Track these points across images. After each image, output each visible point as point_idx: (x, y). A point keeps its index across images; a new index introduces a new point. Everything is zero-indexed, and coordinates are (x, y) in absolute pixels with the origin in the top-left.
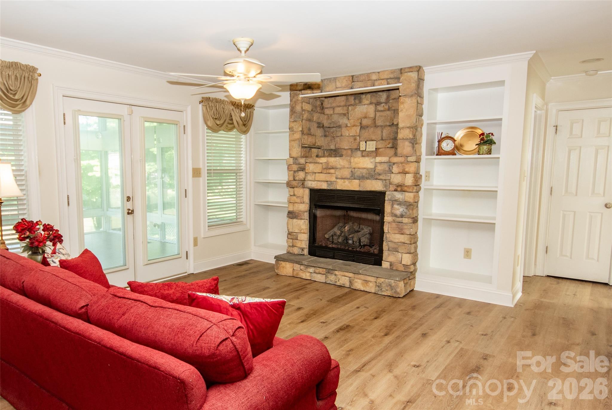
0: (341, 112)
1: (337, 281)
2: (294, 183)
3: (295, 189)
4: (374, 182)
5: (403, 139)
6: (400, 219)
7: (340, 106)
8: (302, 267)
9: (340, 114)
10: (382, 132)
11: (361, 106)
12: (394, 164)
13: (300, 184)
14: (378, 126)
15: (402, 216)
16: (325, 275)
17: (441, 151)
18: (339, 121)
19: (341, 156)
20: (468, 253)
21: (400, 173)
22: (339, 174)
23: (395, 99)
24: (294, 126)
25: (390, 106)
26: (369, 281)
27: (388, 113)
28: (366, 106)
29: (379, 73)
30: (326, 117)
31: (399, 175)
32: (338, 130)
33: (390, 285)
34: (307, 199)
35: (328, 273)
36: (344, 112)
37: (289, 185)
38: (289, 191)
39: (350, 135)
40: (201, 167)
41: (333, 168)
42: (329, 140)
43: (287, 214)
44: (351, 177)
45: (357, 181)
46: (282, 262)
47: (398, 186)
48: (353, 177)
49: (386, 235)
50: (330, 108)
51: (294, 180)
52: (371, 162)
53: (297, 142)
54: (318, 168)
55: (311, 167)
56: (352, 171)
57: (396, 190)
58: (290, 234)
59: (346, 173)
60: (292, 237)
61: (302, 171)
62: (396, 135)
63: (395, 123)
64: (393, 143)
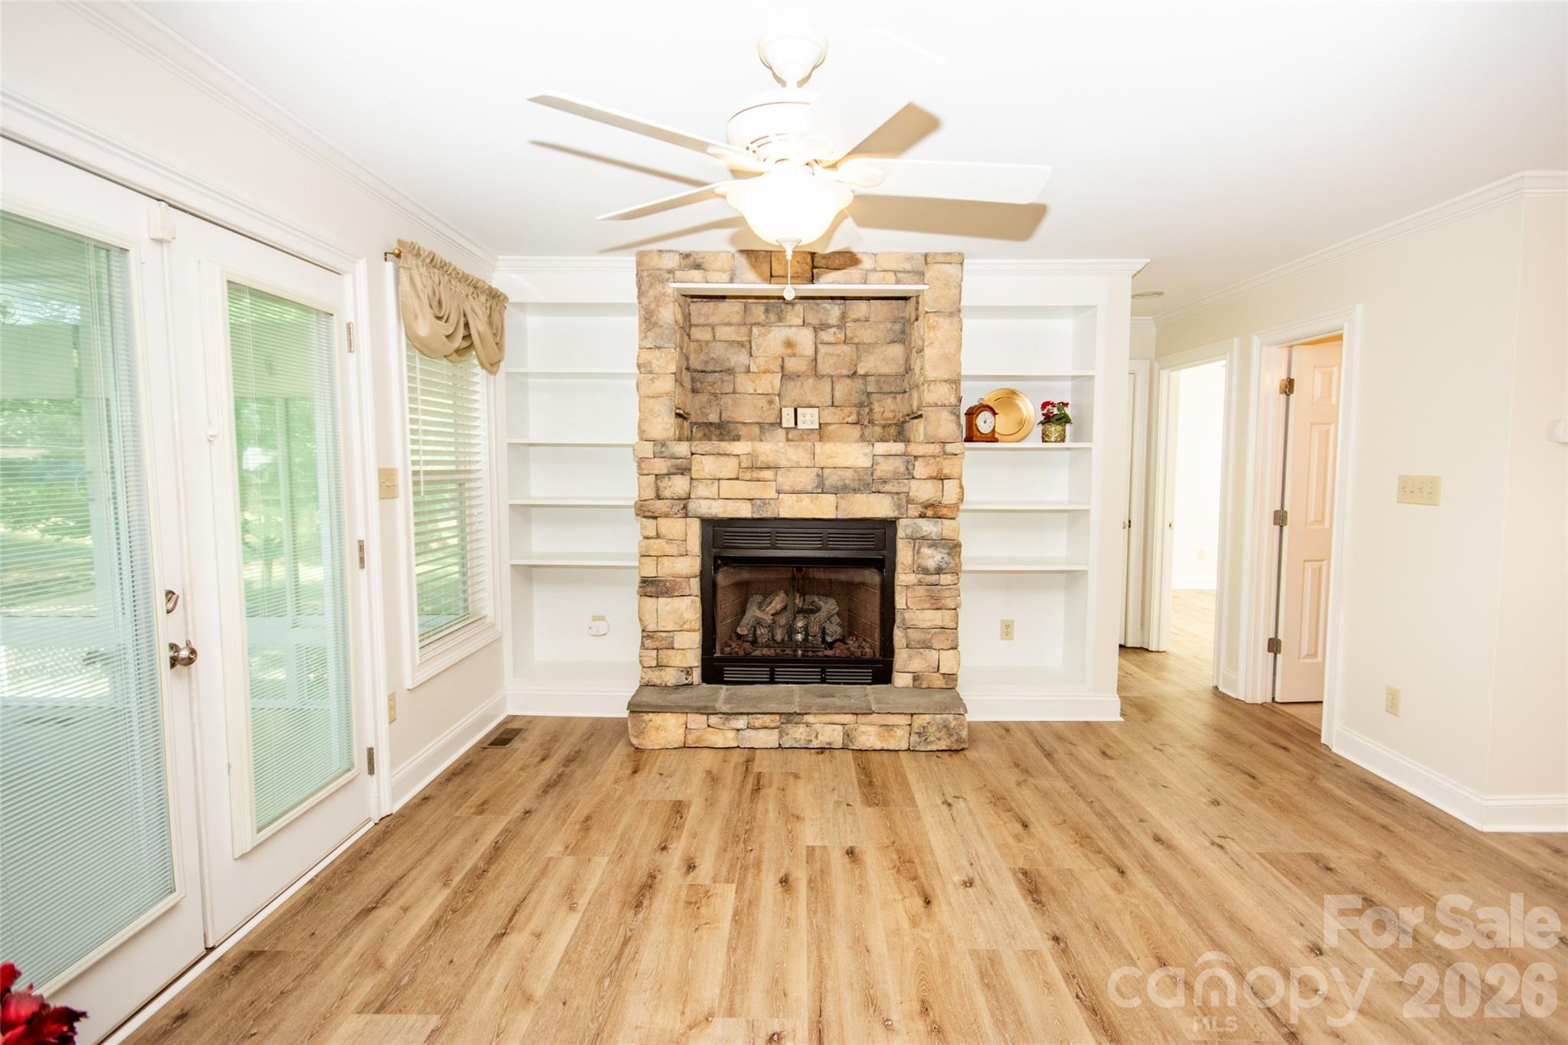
0: (734, 337)
1: (812, 737)
2: (660, 506)
3: (661, 521)
4: (872, 498)
5: (936, 405)
6: (934, 578)
7: (729, 324)
8: (714, 720)
9: (731, 343)
10: (833, 388)
11: (783, 329)
13: (675, 509)
14: (823, 376)
15: (939, 571)
16: (777, 730)
17: (977, 434)
18: (728, 359)
19: (737, 438)
20: (1007, 629)
21: (931, 478)
22: (786, 480)
23: (858, 320)
24: (654, 361)
25: (849, 335)
26: (893, 725)
27: (846, 348)
28: (794, 328)
29: (876, 256)
30: (693, 346)
31: (930, 482)
32: (726, 378)
33: (946, 727)
34: (694, 544)
35: (788, 722)
36: (740, 339)
37: (644, 512)
38: (643, 527)
39: (757, 391)
40: (398, 463)
41: (768, 468)
42: (705, 400)
43: (640, 587)
44: (817, 487)
45: (831, 498)
46: (651, 714)
47: (926, 507)
48: (821, 487)
49: (902, 614)
50: (703, 325)
52: (866, 455)
53: (665, 400)
54: (729, 467)
55: (705, 466)
56: (818, 475)
57: (922, 516)
58: (647, 635)
59: (805, 479)
60: (657, 644)
61: (682, 474)
62: (864, 398)
63: (861, 371)
64: (859, 414)
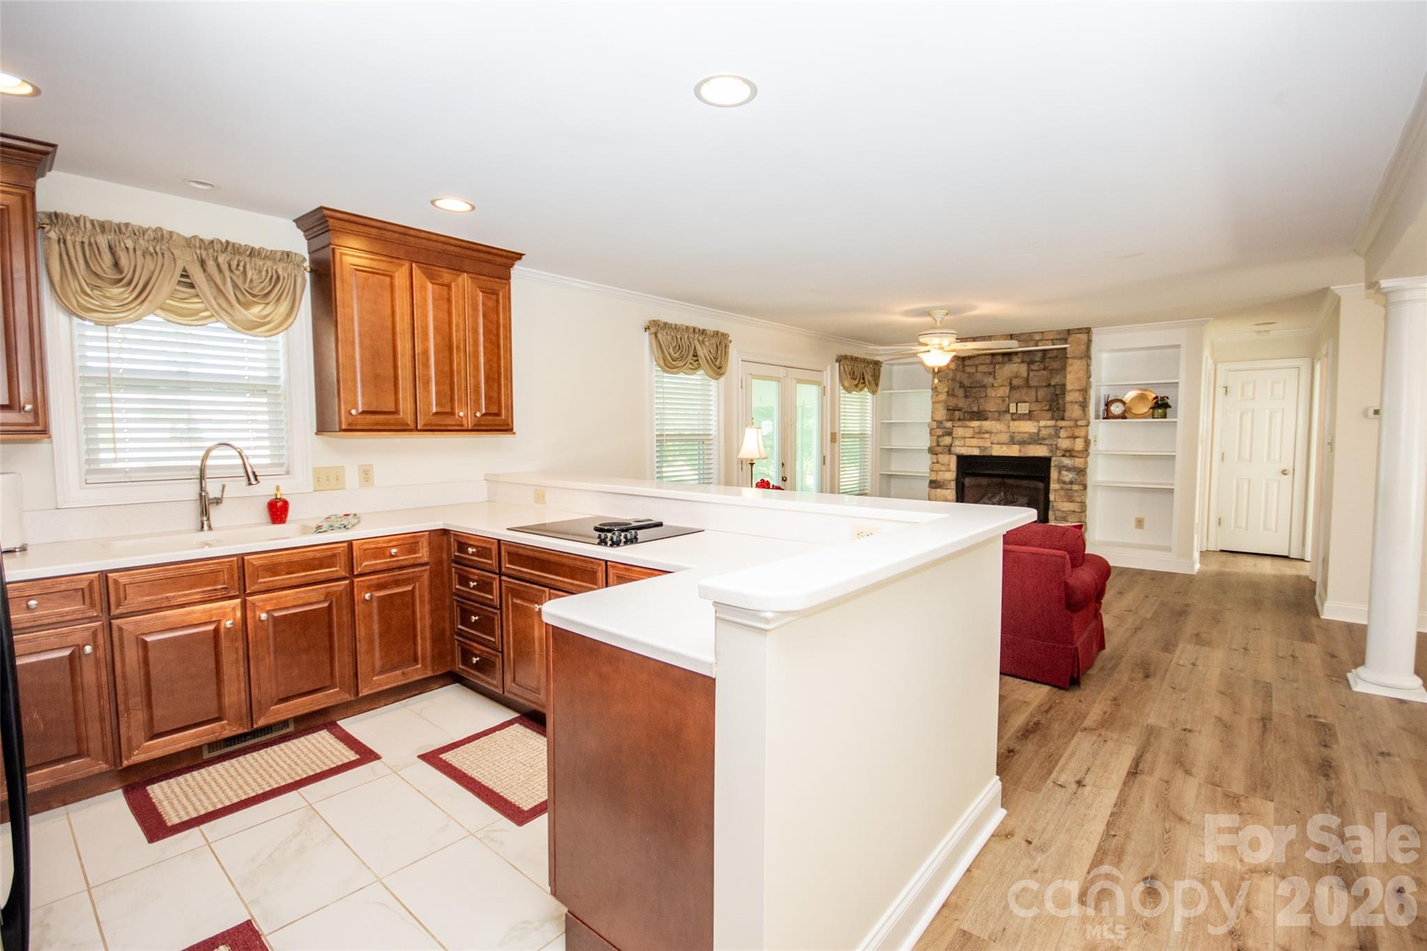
0: (986, 370)
2: (939, 449)
3: (940, 456)
4: (1038, 447)
5: (1072, 402)
6: (1069, 486)
7: (984, 364)
9: (985, 373)
10: (1037, 392)
11: (1010, 367)
12: (1061, 428)
13: (945, 450)
14: (1032, 387)
15: (1071, 483)
17: (1110, 415)
18: (984, 380)
19: (986, 419)
20: (1140, 523)
21: (1068, 437)
22: (995, 438)
24: (939, 387)
25: (1046, 365)
27: (1044, 372)
28: (1017, 364)
29: (1042, 332)
30: (966, 375)
31: (1068, 440)
32: (981, 389)
34: (953, 466)
36: (989, 371)
37: (931, 451)
38: (932, 458)
39: (998, 395)
40: (836, 431)
41: (987, 433)
42: (971, 401)
43: (929, 484)
44: (1010, 442)
45: (1017, 447)
47: (1066, 452)
48: (1012, 441)
49: (1052, 504)
51: (938, 445)
52: (1035, 426)
53: (942, 404)
54: (969, 433)
55: (959, 432)
56: (1011, 436)
57: (1063, 456)
59: (1005, 437)
61: (949, 435)
62: (1054, 397)
63: (1053, 383)
64: (1050, 405)
